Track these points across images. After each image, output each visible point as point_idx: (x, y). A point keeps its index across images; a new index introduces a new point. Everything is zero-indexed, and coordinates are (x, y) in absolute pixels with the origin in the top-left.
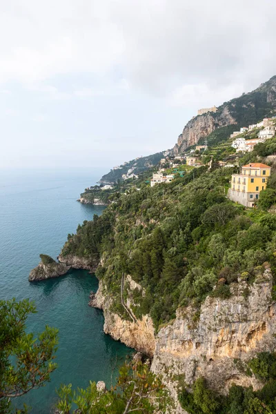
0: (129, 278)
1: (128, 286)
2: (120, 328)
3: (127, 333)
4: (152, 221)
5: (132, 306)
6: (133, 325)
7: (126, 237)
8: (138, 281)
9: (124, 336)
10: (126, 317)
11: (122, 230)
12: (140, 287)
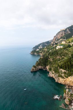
0: (61, 69)
1: (61, 71)
2: (61, 81)
3: (63, 81)
4: (63, 57)
5: (64, 75)
6: (65, 80)
7: (55, 61)
8: (65, 70)
9: (62, 82)
10: (63, 78)
11: (53, 59)
12: (65, 71)
